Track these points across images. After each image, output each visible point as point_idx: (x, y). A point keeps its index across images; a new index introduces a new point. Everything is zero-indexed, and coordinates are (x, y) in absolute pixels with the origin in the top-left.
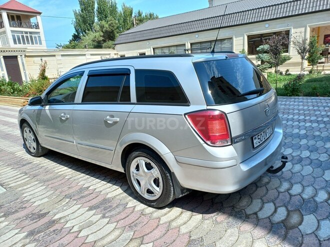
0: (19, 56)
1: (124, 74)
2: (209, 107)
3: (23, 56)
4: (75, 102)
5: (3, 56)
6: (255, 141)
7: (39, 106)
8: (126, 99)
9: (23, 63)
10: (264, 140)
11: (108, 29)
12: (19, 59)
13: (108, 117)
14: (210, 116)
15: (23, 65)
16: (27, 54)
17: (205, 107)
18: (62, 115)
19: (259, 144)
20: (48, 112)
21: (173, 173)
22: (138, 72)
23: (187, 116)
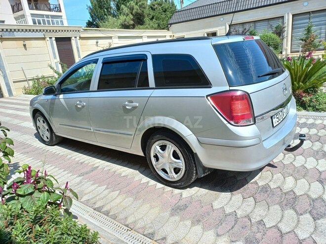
0: (73, 38)
1: (140, 60)
2: (231, 88)
3: (78, 38)
4: (91, 90)
5: (55, 38)
6: (274, 120)
7: (52, 96)
8: (144, 84)
9: (77, 47)
10: (281, 120)
11: (139, 11)
12: (73, 42)
13: (126, 103)
14: (233, 96)
15: (78, 51)
16: (82, 36)
17: (227, 88)
18: (78, 102)
19: (278, 123)
20: (62, 101)
21: (196, 154)
22: (155, 57)
23: (209, 98)
